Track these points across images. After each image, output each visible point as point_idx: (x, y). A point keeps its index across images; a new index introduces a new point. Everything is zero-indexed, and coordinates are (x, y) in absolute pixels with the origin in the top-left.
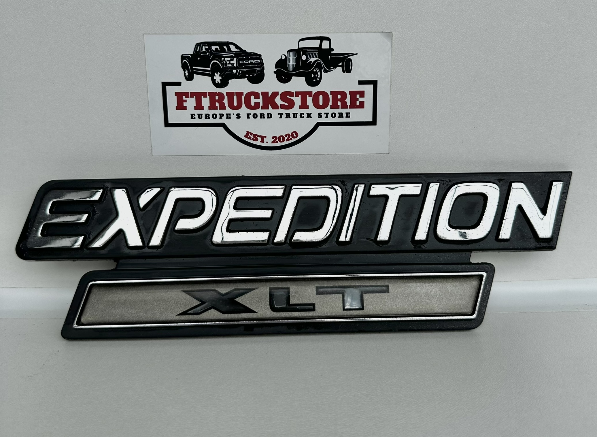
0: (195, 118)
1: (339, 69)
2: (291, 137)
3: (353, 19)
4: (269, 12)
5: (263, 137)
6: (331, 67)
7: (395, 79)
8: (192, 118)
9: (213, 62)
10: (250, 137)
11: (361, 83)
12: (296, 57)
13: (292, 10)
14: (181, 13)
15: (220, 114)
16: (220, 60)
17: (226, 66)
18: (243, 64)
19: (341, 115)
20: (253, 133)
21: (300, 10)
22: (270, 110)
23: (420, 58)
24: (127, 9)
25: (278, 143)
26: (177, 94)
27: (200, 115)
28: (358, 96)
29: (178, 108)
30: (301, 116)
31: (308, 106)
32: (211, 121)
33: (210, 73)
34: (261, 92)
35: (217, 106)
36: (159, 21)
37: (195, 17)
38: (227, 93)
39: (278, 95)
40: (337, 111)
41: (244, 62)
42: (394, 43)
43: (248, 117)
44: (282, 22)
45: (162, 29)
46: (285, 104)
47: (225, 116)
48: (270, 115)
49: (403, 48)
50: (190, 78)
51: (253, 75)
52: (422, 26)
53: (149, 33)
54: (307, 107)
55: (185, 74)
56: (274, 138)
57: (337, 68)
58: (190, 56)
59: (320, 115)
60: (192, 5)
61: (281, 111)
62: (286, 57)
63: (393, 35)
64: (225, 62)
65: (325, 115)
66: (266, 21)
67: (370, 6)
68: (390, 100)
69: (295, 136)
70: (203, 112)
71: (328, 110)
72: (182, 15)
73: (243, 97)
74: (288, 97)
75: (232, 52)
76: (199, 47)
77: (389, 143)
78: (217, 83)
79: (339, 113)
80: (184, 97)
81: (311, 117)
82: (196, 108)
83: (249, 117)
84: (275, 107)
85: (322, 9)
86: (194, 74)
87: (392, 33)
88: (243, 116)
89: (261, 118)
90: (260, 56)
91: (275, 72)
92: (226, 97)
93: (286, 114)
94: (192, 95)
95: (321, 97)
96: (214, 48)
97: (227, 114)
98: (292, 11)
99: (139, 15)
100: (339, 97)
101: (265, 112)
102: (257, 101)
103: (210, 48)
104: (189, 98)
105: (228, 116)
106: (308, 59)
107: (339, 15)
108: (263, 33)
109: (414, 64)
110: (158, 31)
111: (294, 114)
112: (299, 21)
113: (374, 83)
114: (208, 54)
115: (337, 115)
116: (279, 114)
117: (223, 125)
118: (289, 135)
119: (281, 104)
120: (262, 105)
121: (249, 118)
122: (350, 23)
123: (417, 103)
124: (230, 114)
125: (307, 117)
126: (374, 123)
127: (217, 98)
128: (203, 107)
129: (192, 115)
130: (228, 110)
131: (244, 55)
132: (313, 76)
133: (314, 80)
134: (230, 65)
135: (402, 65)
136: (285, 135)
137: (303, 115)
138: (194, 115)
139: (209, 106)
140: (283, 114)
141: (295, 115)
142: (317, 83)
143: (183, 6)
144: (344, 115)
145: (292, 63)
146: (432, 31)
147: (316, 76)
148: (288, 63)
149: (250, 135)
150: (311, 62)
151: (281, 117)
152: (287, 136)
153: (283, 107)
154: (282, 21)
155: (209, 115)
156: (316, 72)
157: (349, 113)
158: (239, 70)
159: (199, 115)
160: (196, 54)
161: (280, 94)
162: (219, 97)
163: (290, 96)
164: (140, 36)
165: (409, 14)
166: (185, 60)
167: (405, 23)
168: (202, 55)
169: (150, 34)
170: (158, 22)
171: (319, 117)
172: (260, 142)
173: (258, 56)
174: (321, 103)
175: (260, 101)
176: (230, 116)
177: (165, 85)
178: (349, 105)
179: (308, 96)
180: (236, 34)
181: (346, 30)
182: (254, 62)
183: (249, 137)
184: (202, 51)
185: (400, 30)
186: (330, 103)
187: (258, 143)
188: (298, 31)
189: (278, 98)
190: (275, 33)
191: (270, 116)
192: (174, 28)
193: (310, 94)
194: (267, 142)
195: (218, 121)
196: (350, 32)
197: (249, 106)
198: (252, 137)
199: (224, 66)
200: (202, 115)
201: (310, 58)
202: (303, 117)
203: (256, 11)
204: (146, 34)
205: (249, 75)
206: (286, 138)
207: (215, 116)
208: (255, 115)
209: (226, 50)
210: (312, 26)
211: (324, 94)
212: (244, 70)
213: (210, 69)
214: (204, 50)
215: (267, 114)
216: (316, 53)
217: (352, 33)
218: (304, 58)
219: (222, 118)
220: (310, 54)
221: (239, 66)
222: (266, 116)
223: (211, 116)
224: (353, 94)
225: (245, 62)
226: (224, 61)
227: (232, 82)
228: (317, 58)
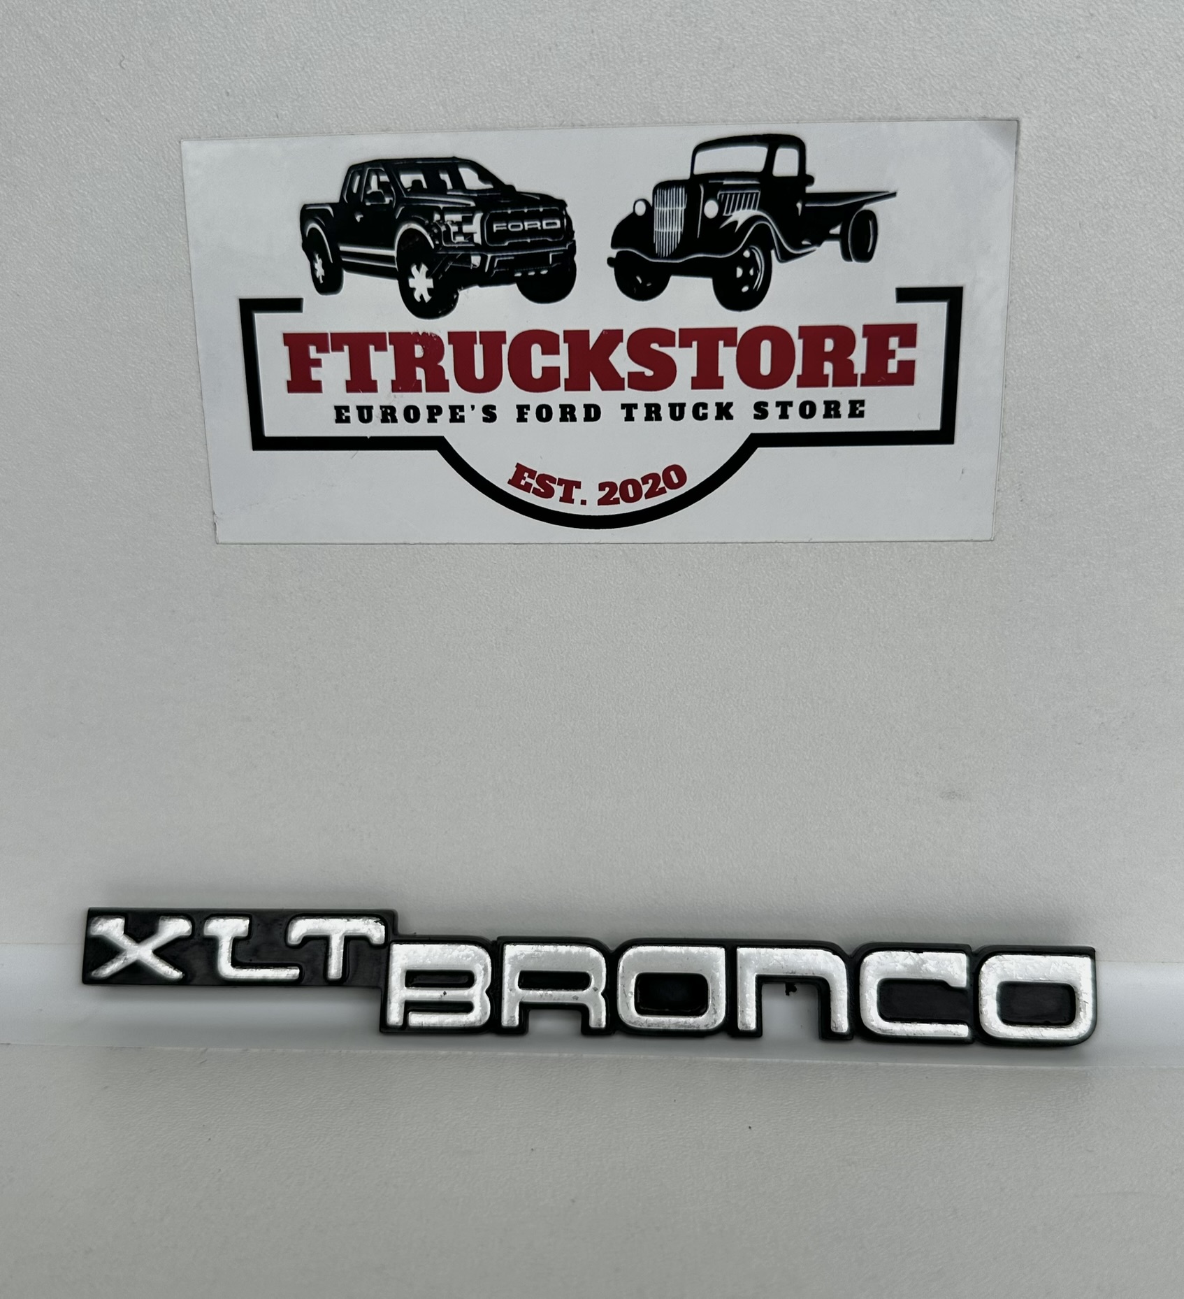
0: (348, 420)
1: (831, 249)
2: (662, 485)
3: (882, 74)
4: (593, 52)
5: (570, 486)
6: (804, 243)
7: (1025, 282)
8: (339, 419)
9: (404, 228)
10: (526, 483)
11: (905, 295)
12: (684, 207)
13: (672, 44)
14: (299, 64)
15: (430, 408)
16: (427, 222)
17: (448, 240)
18: (505, 234)
19: (832, 409)
20: (536, 472)
21: (699, 41)
22: (595, 394)
23: (1112, 210)
24: (127, 56)
25: (619, 503)
26: (289, 339)
27: (365, 411)
28: (894, 342)
29: (293, 387)
30: (696, 414)
31: (722, 377)
32: (402, 428)
33: (396, 267)
34: (565, 332)
35: (420, 381)
36: (228, 94)
37: (345, 75)
38: (453, 336)
39: (622, 341)
40: (818, 395)
41: (507, 226)
42: (1024, 157)
43: (521, 418)
44: (636, 84)
45: (238, 119)
46: (644, 373)
47: (446, 413)
48: (593, 410)
49: (1053, 176)
50: (329, 285)
51: (538, 272)
52: (1122, 97)
53: (198, 134)
54: (718, 383)
55: (313, 270)
56: (607, 489)
57: (826, 244)
58: (330, 209)
59: (761, 411)
60: (336, 37)
61: (630, 395)
62: (650, 209)
63: (1022, 128)
64: (443, 229)
65: (779, 409)
66: (582, 84)
67: (943, 27)
68: (1006, 354)
69: (676, 480)
70: (375, 400)
71: (790, 391)
72: (303, 69)
73: (505, 349)
74: (655, 346)
75: (468, 193)
76: (358, 179)
77: (997, 507)
78: (418, 299)
79: (827, 403)
80: (312, 349)
81: (730, 417)
82: (351, 387)
83: (526, 416)
84: (611, 381)
85: (774, 38)
86: (345, 273)
87: (1018, 122)
88: (506, 413)
89: (563, 419)
90: (562, 204)
91: (611, 262)
92: (449, 350)
93: (648, 406)
94: (339, 340)
95: (766, 347)
96: (406, 180)
97: (453, 409)
98: (672, 48)
99: (163, 78)
100: (829, 345)
101: (578, 399)
102: (551, 361)
103: (395, 180)
104: (327, 351)
105: (456, 414)
106: (724, 214)
107: (832, 58)
108: (573, 126)
109: (1092, 232)
110: (227, 129)
111: (672, 406)
112: (697, 80)
113: (953, 297)
114: (387, 200)
115: (821, 409)
116: (623, 406)
117: (439, 444)
118: (654, 476)
119: (629, 373)
120: (567, 377)
121: (525, 420)
122: (873, 86)
123: (1099, 366)
124: (462, 408)
125: (718, 417)
126: (945, 435)
127: (419, 351)
128: (375, 382)
129: (339, 409)
130: (456, 394)
131: (508, 201)
132: (739, 272)
133: (745, 289)
134: (460, 239)
135: (1048, 233)
136: (642, 479)
137: (705, 411)
138: (347, 409)
139: (394, 378)
140: (635, 406)
141: (677, 408)
142: (752, 300)
143: (305, 41)
144: (845, 409)
145: (670, 229)
146: (1155, 118)
147: (752, 272)
148: (656, 229)
149: (528, 477)
150: (735, 223)
151: (629, 418)
152: (651, 481)
153: (637, 382)
154: (638, 81)
155: (393, 409)
156: (752, 262)
157: (862, 403)
158: (489, 256)
159: (360, 409)
160: (350, 200)
161: (626, 337)
162: (425, 350)
163: (660, 346)
164: (168, 147)
165: (1078, 57)
166: (314, 225)
167: (1062, 86)
168: (368, 204)
169: (199, 138)
170: (225, 96)
171: (756, 417)
172: (562, 500)
173: (556, 207)
174: (765, 368)
175: (561, 361)
176: (461, 414)
177: (249, 308)
178: (862, 375)
179: (721, 343)
180: (481, 129)
181: (859, 112)
182: (541, 226)
183: (523, 483)
184: (369, 192)
185: (1045, 113)
186: (798, 369)
187: (553, 504)
188: (691, 117)
189: (622, 348)
190: (614, 125)
191: (593, 413)
192: (278, 117)
193: (728, 335)
194: (584, 502)
195: (422, 428)
196: (873, 119)
197: (524, 380)
198: (535, 485)
199: (441, 243)
200: (370, 409)
201: (733, 210)
202: (705, 417)
203: (550, 49)
204: (188, 138)
205: (525, 274)
206: (645, 488)
207: (412, 414)
208: (544, 410)
209: (449, 185)
210: (740, 98)
211: (778, 336)
212: (509, 256)
213: (393, 253)
214: (374, 186)
215: (585, 406)
216: (752, 194)
217: (879, 120)
218: (711, 209)
219: (435, 421)
220: (731, 195)
221: (492, 240)
222: (580, 413)
223: (399, 415)
224: (878, 335)
225: (512, 227)
226: (441, 224)
227: (468, 298)
228: (754, 208)
